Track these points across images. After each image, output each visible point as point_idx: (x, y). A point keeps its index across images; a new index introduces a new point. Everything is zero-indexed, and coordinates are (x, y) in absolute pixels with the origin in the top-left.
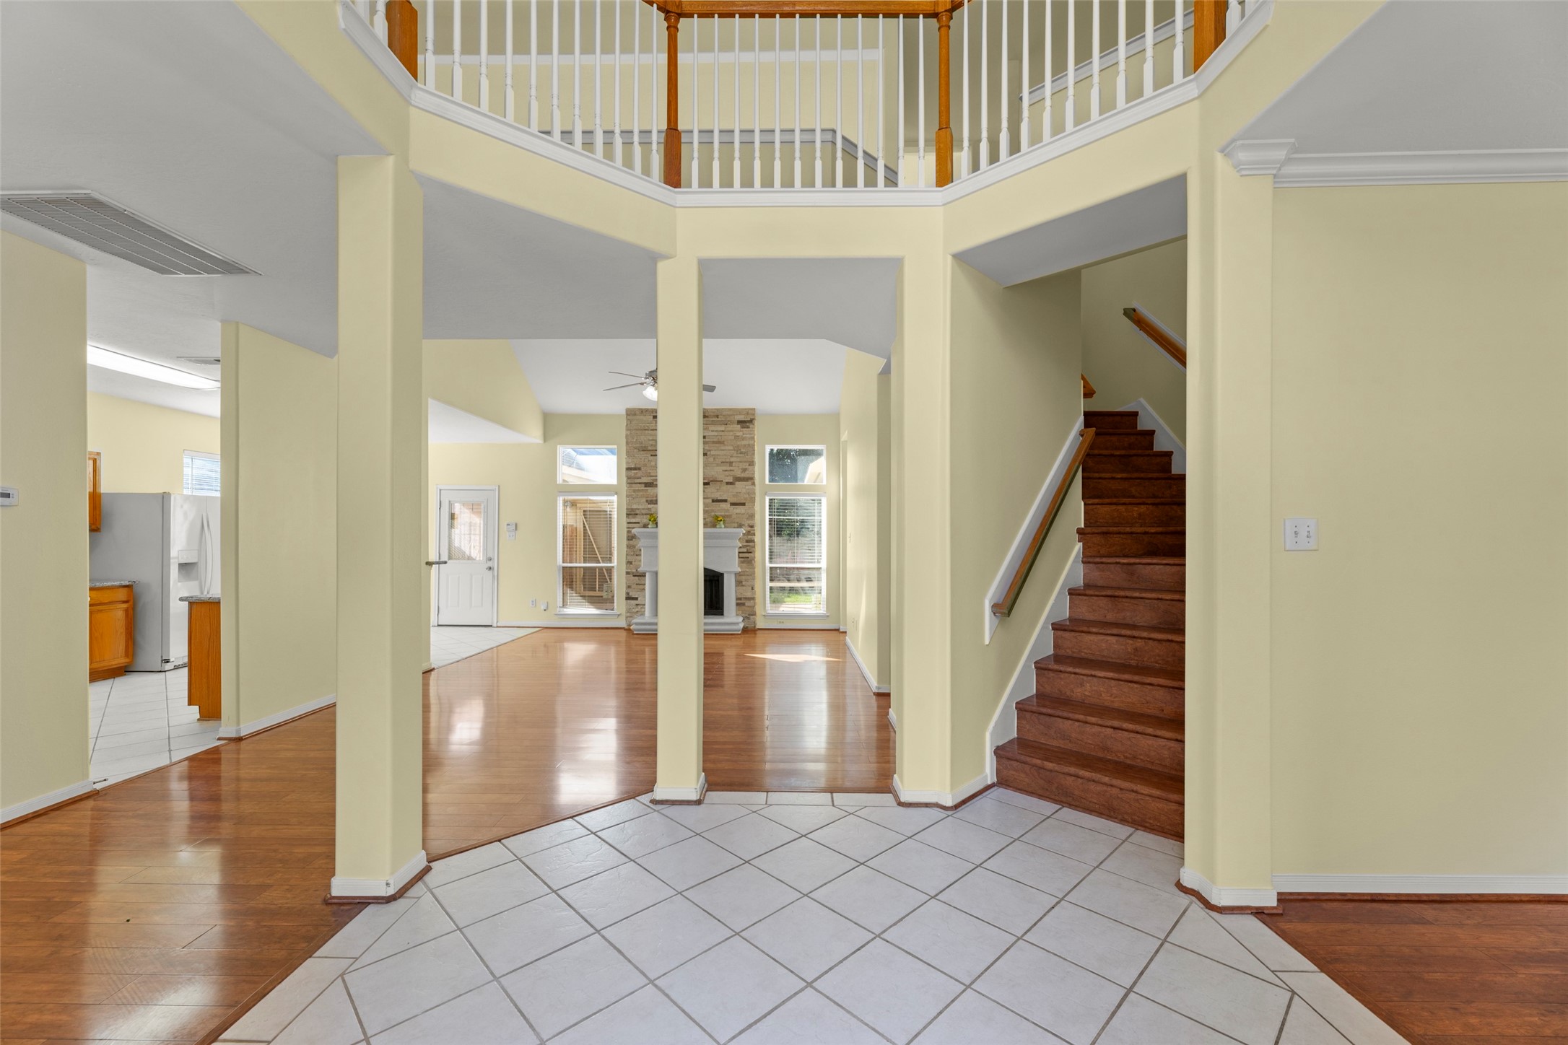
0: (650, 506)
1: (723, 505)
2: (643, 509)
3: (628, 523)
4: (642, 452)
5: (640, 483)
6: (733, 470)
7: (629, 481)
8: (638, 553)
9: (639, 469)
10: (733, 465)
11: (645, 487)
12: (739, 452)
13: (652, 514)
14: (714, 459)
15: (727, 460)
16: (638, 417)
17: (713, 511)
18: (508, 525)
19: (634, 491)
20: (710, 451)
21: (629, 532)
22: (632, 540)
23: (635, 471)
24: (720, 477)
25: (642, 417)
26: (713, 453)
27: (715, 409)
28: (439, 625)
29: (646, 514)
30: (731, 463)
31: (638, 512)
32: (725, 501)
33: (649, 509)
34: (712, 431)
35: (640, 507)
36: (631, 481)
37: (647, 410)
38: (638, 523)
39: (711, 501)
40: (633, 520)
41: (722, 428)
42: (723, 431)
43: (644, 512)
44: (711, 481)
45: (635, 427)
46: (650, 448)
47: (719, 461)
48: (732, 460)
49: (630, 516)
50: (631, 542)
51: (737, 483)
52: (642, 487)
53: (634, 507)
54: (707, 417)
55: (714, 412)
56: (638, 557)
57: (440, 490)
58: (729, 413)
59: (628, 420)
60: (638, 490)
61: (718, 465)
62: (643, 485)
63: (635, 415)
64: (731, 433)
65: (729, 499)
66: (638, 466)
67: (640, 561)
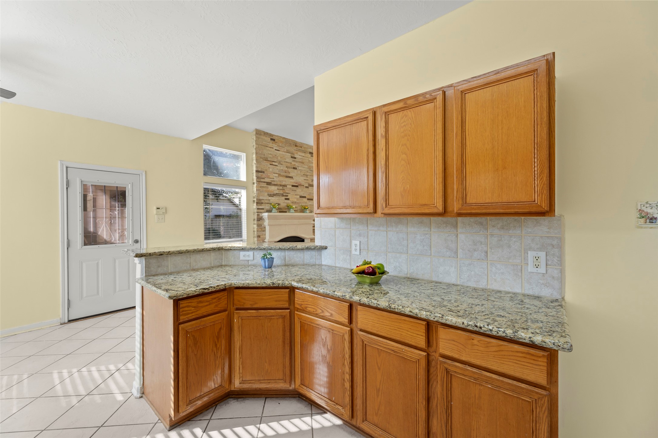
0: (270, 198)
1: (305, 200)
2: (266, 200)
3: (258, 209)
4: (265, 161)
5: (264, 182)
6: (308, 180)
7: (258, 180)
8: (263, 229)
9: (264, 172)
10: (308, 177)
11: (267, 185)
12: (310, 170)
13: (271, 204)
14: (300, 172)
15: (306, 174)
16: (262, 137)
17: (300, 202)
18: (157, 208)
19: (261, 187)
20: (298, 167)
21: (258, 215)
22: (260, 221)
23: (262, 174)
24: (303, 183)
25: (264, 137)
26: (300, 168)
27: (301, 143)
28: (70, 321)
29: (268, 203)
30: (307, 175)
31: (263, 201)
32: (305, 197)
33: (269, 200)
34: (299, 155)
35: (264, 198)
36: (259, 180)
37: (267, 133)
38: (263, 209)
39: (299, 197)
40: (261, 207)
41: (303, 155)
42: (304, 156)
43: (266, 202)
44: (299, 185)
45: (260, 143)
46: (269, 159)
47: (302, 174)
48: (308, 174)
49: (259, 204)
50: (259, 222)
51: (310, 187)
52: (264, 185)
53: (261, 198)
54: (297, 146)
55: (300, 144)
56: (264, 232)
57: (67, 167)
58: (306, 147)
59: (256, 137)
60: (263, 187)
61: (302, 176)
62: (266, 184)
63: (260, 135)
64: (307, 159)
65: (307, 196)
66: (263, 170)
67: (265, 235)
